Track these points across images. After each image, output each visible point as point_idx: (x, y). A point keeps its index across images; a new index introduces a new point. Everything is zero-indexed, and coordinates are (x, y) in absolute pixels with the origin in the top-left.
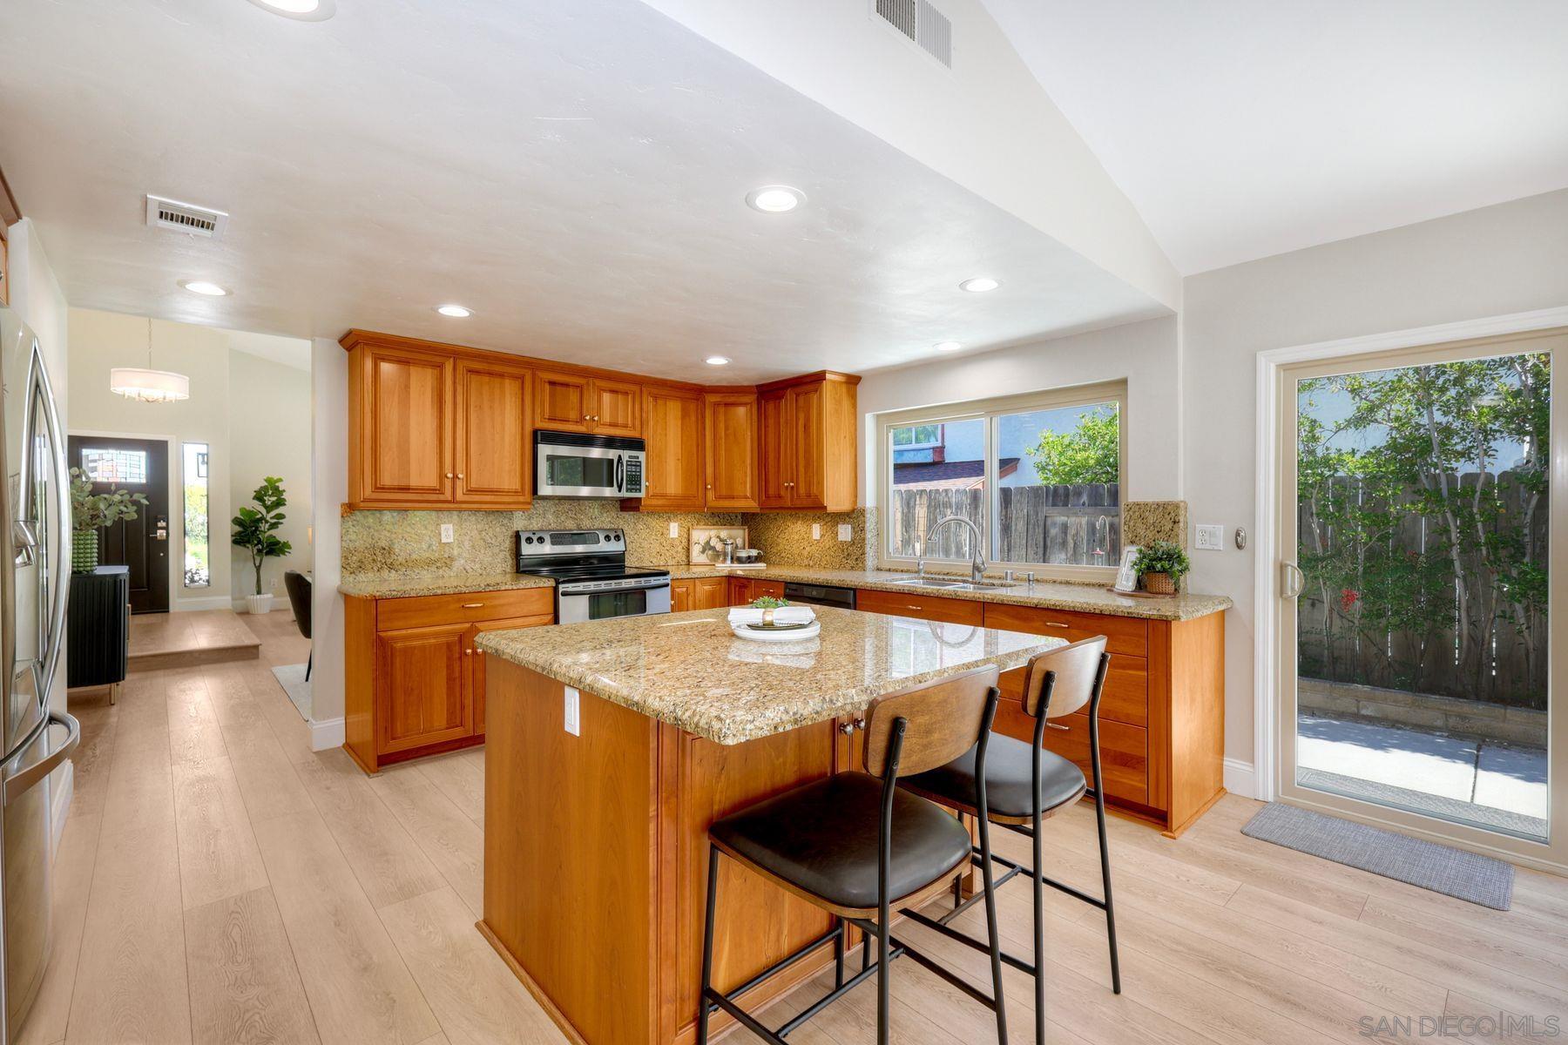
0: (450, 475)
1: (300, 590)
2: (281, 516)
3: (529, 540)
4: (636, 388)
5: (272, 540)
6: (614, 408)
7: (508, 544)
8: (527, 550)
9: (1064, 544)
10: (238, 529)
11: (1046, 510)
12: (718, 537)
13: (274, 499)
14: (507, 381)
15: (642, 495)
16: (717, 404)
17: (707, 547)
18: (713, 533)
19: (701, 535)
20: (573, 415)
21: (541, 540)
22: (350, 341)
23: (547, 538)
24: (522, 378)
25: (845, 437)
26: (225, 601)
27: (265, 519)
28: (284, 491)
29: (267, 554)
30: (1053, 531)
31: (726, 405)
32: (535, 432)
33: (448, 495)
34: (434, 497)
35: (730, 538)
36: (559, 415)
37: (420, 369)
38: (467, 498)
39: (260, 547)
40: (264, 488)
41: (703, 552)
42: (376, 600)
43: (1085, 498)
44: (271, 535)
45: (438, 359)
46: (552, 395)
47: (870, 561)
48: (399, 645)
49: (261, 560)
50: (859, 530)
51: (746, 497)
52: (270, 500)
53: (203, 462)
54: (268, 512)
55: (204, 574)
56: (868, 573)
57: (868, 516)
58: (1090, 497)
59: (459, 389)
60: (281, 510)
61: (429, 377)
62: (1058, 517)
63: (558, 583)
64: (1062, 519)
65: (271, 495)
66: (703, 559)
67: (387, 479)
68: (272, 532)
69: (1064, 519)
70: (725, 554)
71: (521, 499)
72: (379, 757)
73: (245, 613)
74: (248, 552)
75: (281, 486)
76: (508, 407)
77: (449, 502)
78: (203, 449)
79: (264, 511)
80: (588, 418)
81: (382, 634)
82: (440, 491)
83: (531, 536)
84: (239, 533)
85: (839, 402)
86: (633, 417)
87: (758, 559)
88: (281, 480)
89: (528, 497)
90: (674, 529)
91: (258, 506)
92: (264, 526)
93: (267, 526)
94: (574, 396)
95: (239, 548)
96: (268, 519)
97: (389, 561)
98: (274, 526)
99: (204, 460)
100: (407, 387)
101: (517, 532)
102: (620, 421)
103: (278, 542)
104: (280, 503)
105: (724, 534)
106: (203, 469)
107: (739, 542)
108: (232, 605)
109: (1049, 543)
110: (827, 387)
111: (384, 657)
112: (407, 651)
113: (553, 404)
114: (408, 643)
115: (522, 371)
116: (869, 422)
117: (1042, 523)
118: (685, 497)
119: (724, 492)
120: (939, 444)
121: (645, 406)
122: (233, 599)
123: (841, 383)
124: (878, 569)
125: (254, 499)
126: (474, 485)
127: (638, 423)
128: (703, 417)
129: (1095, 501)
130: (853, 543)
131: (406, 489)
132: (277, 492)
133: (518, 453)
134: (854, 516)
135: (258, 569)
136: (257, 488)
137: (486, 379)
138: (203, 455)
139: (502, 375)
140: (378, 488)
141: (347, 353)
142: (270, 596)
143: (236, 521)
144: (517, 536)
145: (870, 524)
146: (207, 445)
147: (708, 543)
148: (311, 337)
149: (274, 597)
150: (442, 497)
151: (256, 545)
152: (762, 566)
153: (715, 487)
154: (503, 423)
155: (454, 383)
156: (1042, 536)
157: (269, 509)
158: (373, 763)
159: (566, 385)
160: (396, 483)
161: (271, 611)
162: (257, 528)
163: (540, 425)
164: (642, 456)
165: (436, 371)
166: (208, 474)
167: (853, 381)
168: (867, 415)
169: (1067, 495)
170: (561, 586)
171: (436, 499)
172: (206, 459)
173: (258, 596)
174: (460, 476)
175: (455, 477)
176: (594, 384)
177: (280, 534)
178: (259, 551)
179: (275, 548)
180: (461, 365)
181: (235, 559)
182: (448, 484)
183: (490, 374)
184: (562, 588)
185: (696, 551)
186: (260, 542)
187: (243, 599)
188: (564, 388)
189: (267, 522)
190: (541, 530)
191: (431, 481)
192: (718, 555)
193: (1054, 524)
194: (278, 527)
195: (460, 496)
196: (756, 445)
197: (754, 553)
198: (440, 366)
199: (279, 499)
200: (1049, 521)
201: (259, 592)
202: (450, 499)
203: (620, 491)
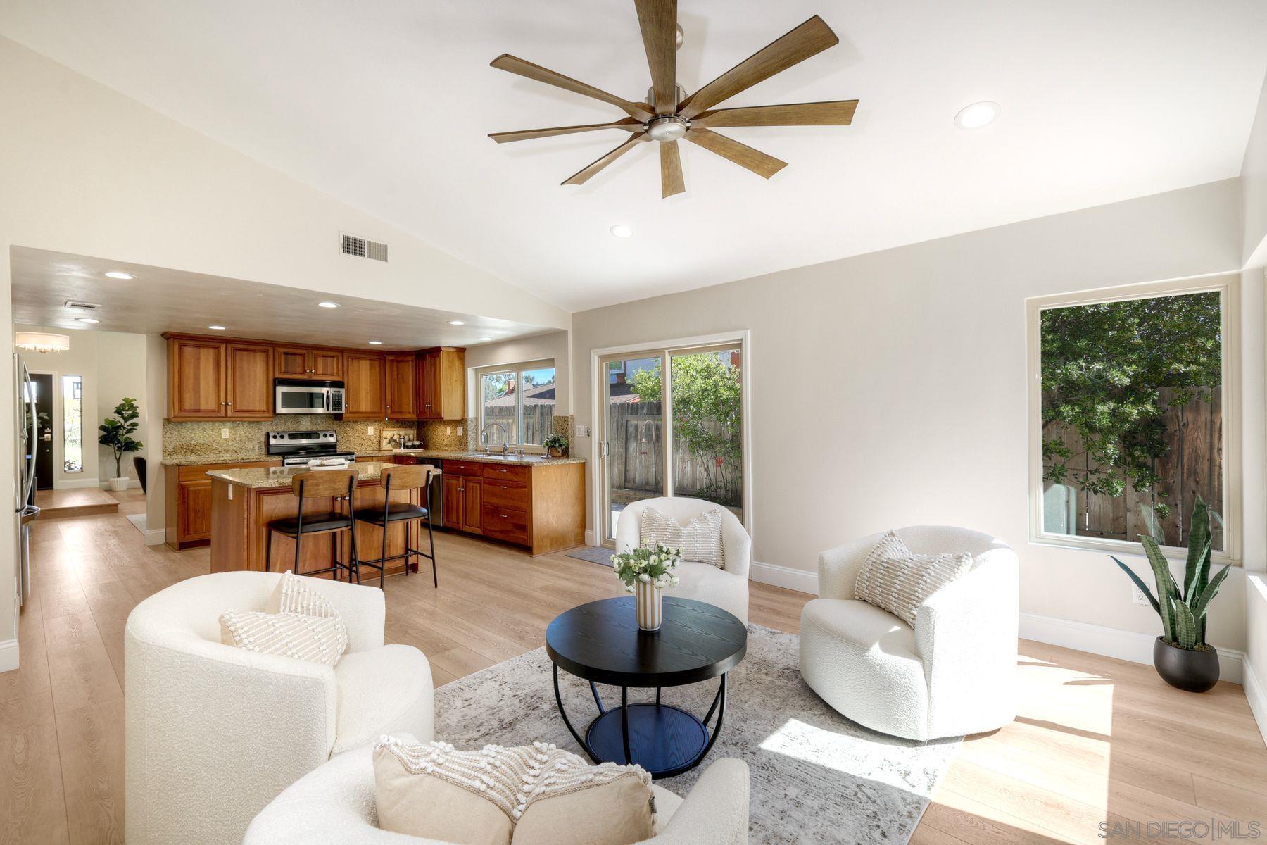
0: (223, 403)
1: (141, 465)
2: (135, 424)
3: (275, 437)
4: (340, 354)
5: (128, 440)
6: (325, 366)
7: (263, 439)
8: (273, 442)
9: (636, 436)
10: (103, 433)
11: (626, 417)
12: (399, 434)
13: (130, 412)
14: (258, 354)
15: (343, 411)
16: (392, 361)
17: (392, 440)
18: (395, 432)
19: (388, 434)
20: (299, 370)
21: (282, 437)
22: (167, 336)
23: (286, 436)
24: (267, 352)
25: (456, 380)
26: (94, 481)
27: (123, 426)
28: (137, 407)
29: (124, 450)
30: (631, 429)
31: (398, 362)
32: (275, 380)
33: (223, 414)
34: (215, 415)
35: (406, 435)
36: (290, 370)
37: (205, 350)
38: (233, 415)
39: (120, 445)
40: (123, 405)
41: (389, 443)
42: (179, 466)
43: (645, 410)
44: (128, 437)
45: (218, 344)
46: (286, 360)
47: (471, 446)
48: (191, 489)
49: (121, 454)
50: (465, 430)
51: (410, 413)
52: (126, 414)
53: (78, 388)
54: (125, 422)
55: (78, 464)
56: (469, 453)
57: (469, 422)
58: (648, 409)
59: (229, 358)
60: (135, 420)
61: (212, 354)
62: (633, 421)
63: (284, 458)
64: (634, 422)
65: (127, 410)
66: (389, 447)
67: (187, 406)
68: (129, 435)
69: (636, 422)
70: (400, 444)
71: (267, 415)
72: (180, 543)
73: (109, 490)
74: (111, 449)
75: (135, 404)
76: (258, 366)
77: (223, 417)
78: (78, 379)
79: (122, 421)
80: (308, 371)
81: (182, 483)
82: (218, 411)
83: (276, 434)
84: (104, 436)
85: (451, 362)
86: (338, 370)
87: (420, 447)
88: (134, 400)
89: (271, 414)
90: (371, 430)
91: (118, 418)
92: (122, 431)
93: (125, 431)
94: (299, 360)
95: (105, 446)
96: (125, 426)
97: (190, 448)
98: (129, 431)
99: (78, 387)
100: (199, 359)
101: (268, 433)
102: (329, 372)
103: (133, 442)
104: (134, 415)
105: (402, 433)
106: (78, 393)
107: (411, 437)
108: (100, 485)
109: (629, 437)
110: (443, 355)
111: (184, 495)
112: (196, 492)
113: (286, 365)
114: (197, 488)
115: (267, 348)
116: (470, 372)
117: (624, 425)
118: (371, 412)
119: (396, 410)
120: (622, 371)
121: (345, 363)
122: (100, 481)
123: (454, 352)
124: (477, 451)
125: (115, 413)
126: (238, 408)
127: (341, 372)
128: (385, 368)
129: (650, 412)
130: (463, 437)
131: (199, 411)
132: (132, 407)
133: (265, 391)
134: (463, 422)
135: (118, 460)
136: (117, 405)
137: (246, 353)
138: (78, 383)
139: (254, 351)
140: (181, 410)
141: (166, 341)
142: (127, 478)
143: (102, 428)
144: (268, 435)
145: (471, 426)
146: (81, 377)
147: (392, 438)
148: (146, 333)
149: (130, 479)
150: (219, 415)
151: (116, 444)
152: (421, 450)
153: (391, 407)
154: (255, 375)
155: (226, 356)
156: (625, 432)
157: (126, 420)
158: (177, 546)
159: (295, 354)
160: (192, 408)
161: (128, 489)
162: (117, 433)
163: (277, 375)
164: (343, 391)
165: (215, 350)
166: (81, 396)
167: (461, 351)
168: (469, 369)
169: (637, 408)
170: (285, 460)
171: (216, 416)
172: (80, 386)
173: (118, 479)
174: (230, 404)
175: (227, 404)
176: (312, 353)
177: (134, 436)
178: (119, 449)
179: (131, 446)
180: (230, 346)
181: (101, 454)
182: (223, 408)
183: (247, 350)
184: (286, 461)
185: (385, 442)
186: (119, 442)
187: (108, 481)
188: (293, 356)
189: (124, 428)
190: (284, 432)
191: (213, 406)
192: (398, 445)
193: (631, 425)
194: (132, 432)
195: (229, 413)
196: (415, 382)
197: (417, 443)
198: (218, 348)
199: (133, 412)
200: (629, 423)
201: (119, 476)
202: (224, 415)
203: (328, 409)
